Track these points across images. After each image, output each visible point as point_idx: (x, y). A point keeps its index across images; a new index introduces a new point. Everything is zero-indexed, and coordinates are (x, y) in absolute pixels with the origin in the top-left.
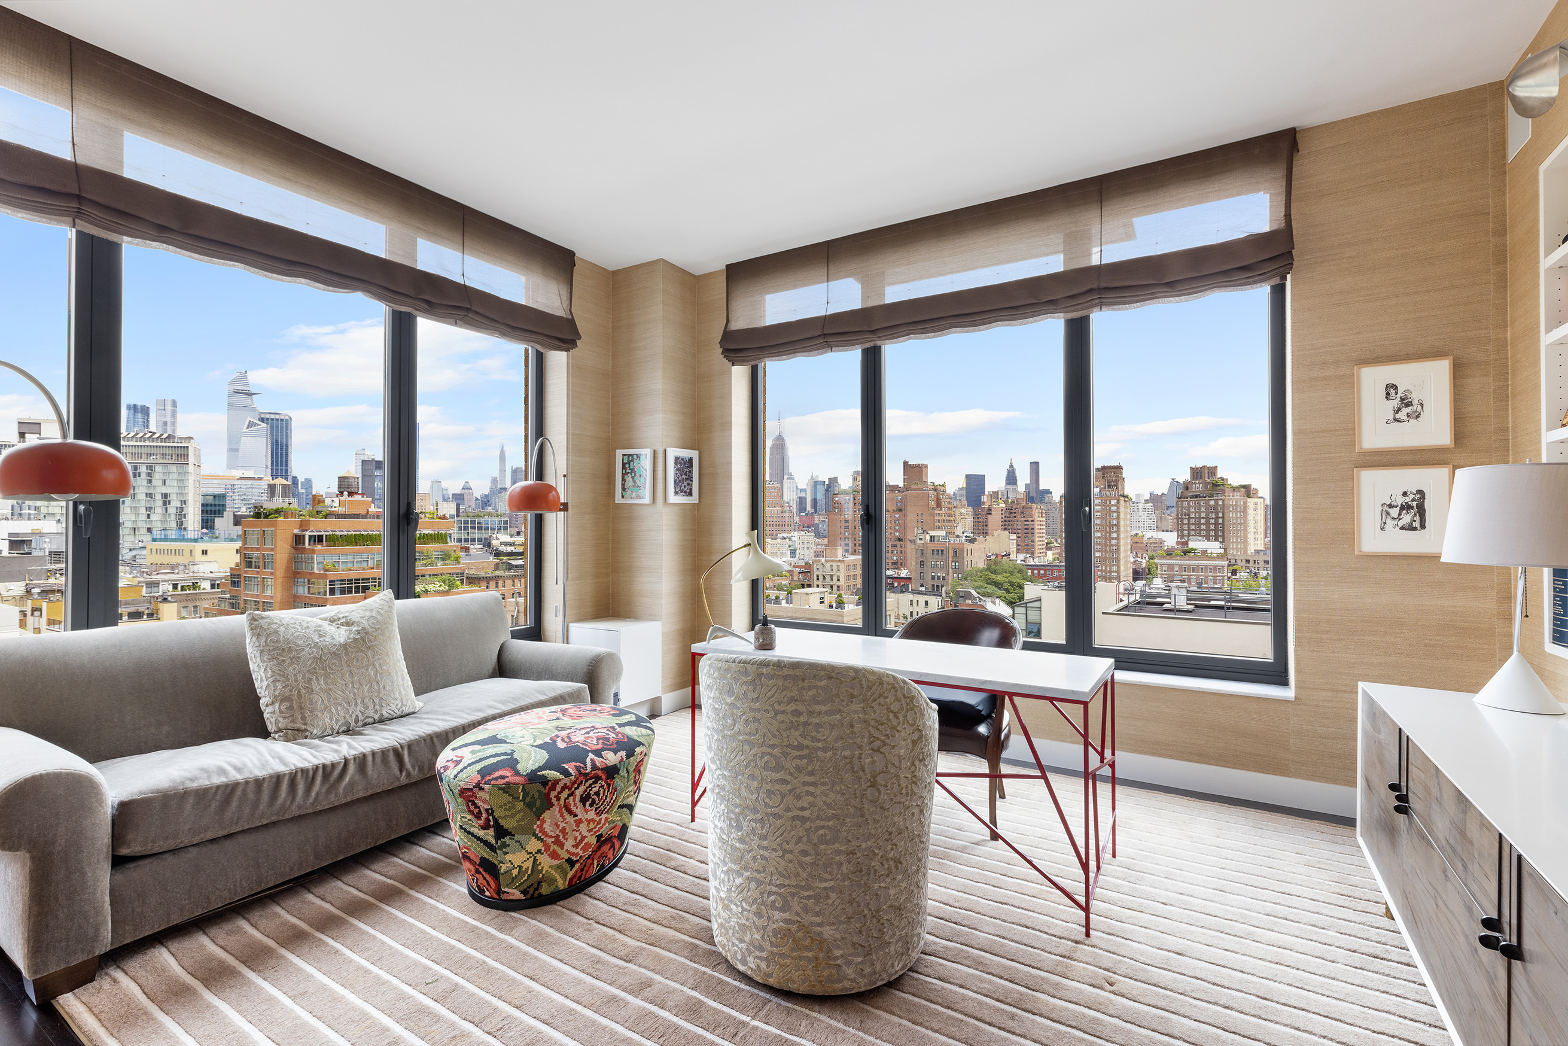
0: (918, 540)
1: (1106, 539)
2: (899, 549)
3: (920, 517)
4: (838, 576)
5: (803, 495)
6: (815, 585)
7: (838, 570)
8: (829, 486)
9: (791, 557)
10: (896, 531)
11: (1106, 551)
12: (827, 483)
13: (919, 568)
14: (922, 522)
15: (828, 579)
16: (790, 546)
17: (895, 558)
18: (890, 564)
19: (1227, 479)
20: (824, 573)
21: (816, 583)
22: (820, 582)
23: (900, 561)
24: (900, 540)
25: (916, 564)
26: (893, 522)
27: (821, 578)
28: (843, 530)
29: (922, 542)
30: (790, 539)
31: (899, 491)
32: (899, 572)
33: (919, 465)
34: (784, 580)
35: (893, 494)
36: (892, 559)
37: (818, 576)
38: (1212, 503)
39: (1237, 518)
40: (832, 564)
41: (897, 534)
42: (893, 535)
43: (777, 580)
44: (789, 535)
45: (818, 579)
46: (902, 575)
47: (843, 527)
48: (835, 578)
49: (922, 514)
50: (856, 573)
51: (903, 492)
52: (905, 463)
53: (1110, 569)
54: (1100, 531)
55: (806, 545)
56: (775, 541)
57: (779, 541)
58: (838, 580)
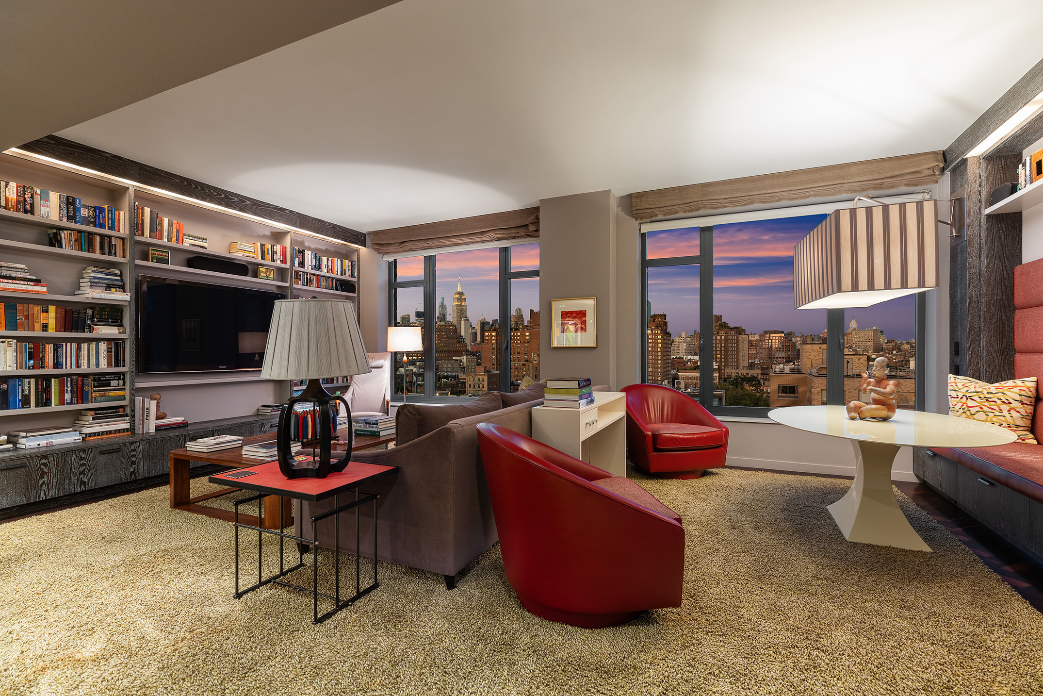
1: (655, 359)
4: (483, 385)
5: (475, 331)
7: (483, 380)
8: (492, 325)
11: (655, 368)
15: (477, 387)
19: (728, 323)
24: (527, 361)
27: (472, 386)
28: (490, 355)
29: (536, 362)
30: (461, 361)
36: (523, 373)
37: (470, 385)
38: (719, 338)
39: (732, 347)
45: (470, 387)
47: (491, 353)
51: (530, 330)
53: (657, 379)
54: (652, 355)
58: (483, 387)
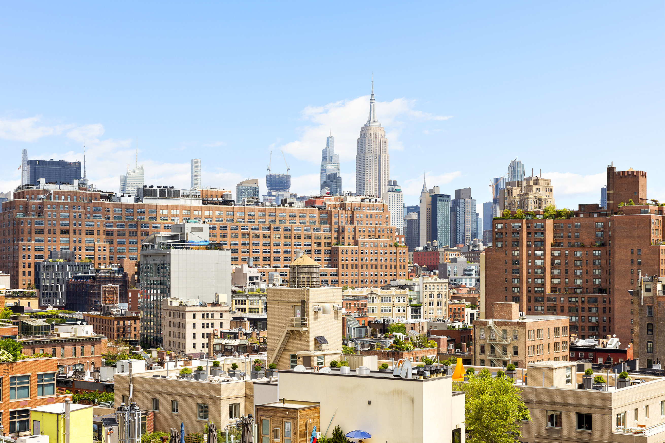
0: (643, 292)
2: (601, 306)
3: (635, 255)
4: (515, 348)
5: (414, 216)
6: (478, 361)
8: (456, 203)
9: (413, 317)
10: (596, 277)
12: (453, 197)
13: (646, 335)
14: (640, 263)
15: (499, 351)
16: (410, 300)
17: (594, 320)
18: (587, 329)
20: (492, 342)
21: (479, 357)
22: (487, 356)
23: (602, 325)
24: (601, 291)
25: (641, 328)
26: (590, 262)
27: (488, 350)
28: (509, 277)
29: (650, 294)
30: (411, 289)
31: (600, 215)
32: (605, 341)
33: (633, 172)
34: (430, 352)
35: (589, 219)
36: (590, 321)
37: (483, 347)
40: (505, 328)
41: (597, 281)
42: (590, 283)
43: (420, 352)
44: (409, 283)
45: (483, 351)
46: (609, 347)
47: (510, 270)
48: (510, 350)
49: (639, 250)
50: (543, 342)
51: (607, 215)
52: (611, 170)
55: (436, 300)
56: (388, 292)
57: (393, 291)
58: (516, 353)
